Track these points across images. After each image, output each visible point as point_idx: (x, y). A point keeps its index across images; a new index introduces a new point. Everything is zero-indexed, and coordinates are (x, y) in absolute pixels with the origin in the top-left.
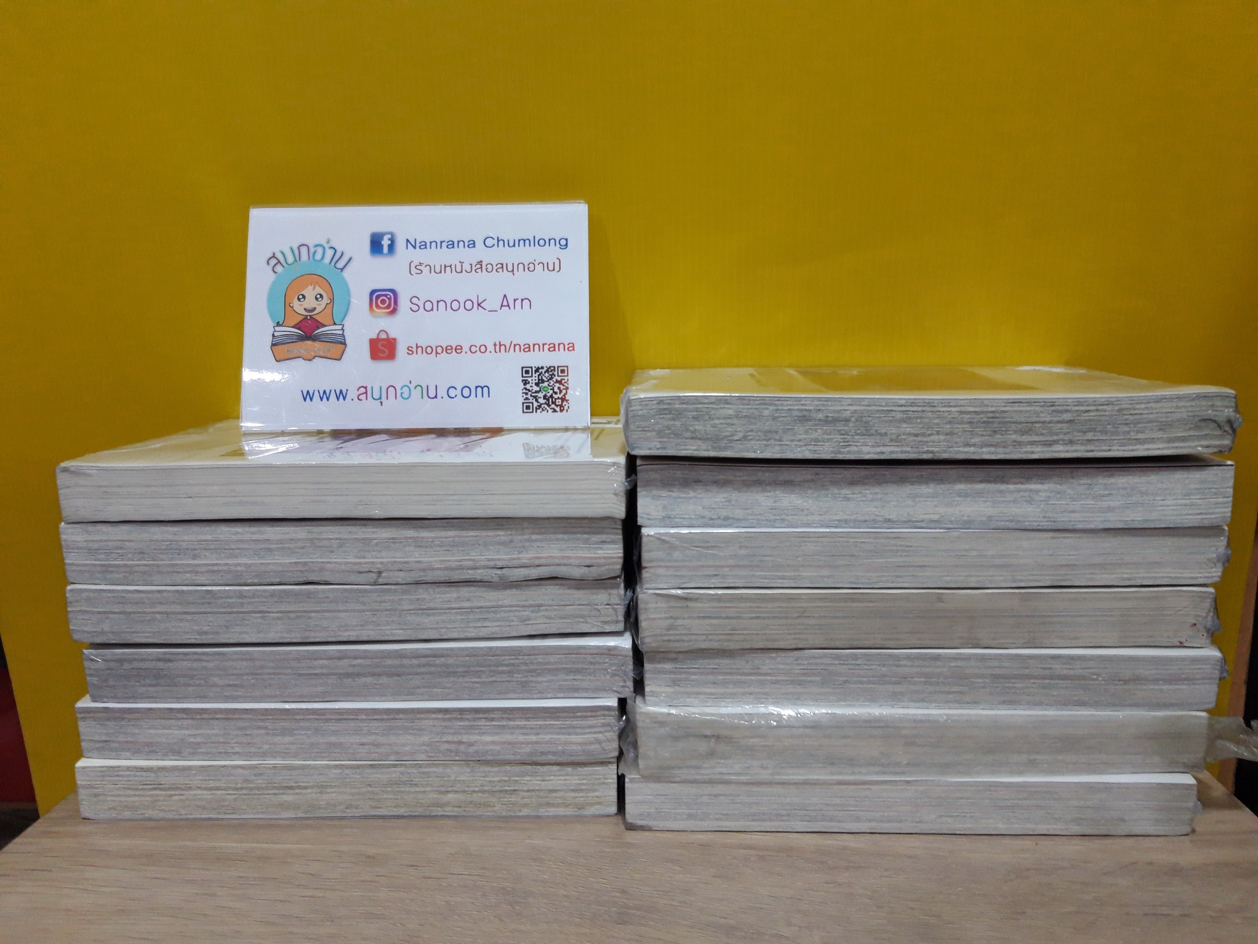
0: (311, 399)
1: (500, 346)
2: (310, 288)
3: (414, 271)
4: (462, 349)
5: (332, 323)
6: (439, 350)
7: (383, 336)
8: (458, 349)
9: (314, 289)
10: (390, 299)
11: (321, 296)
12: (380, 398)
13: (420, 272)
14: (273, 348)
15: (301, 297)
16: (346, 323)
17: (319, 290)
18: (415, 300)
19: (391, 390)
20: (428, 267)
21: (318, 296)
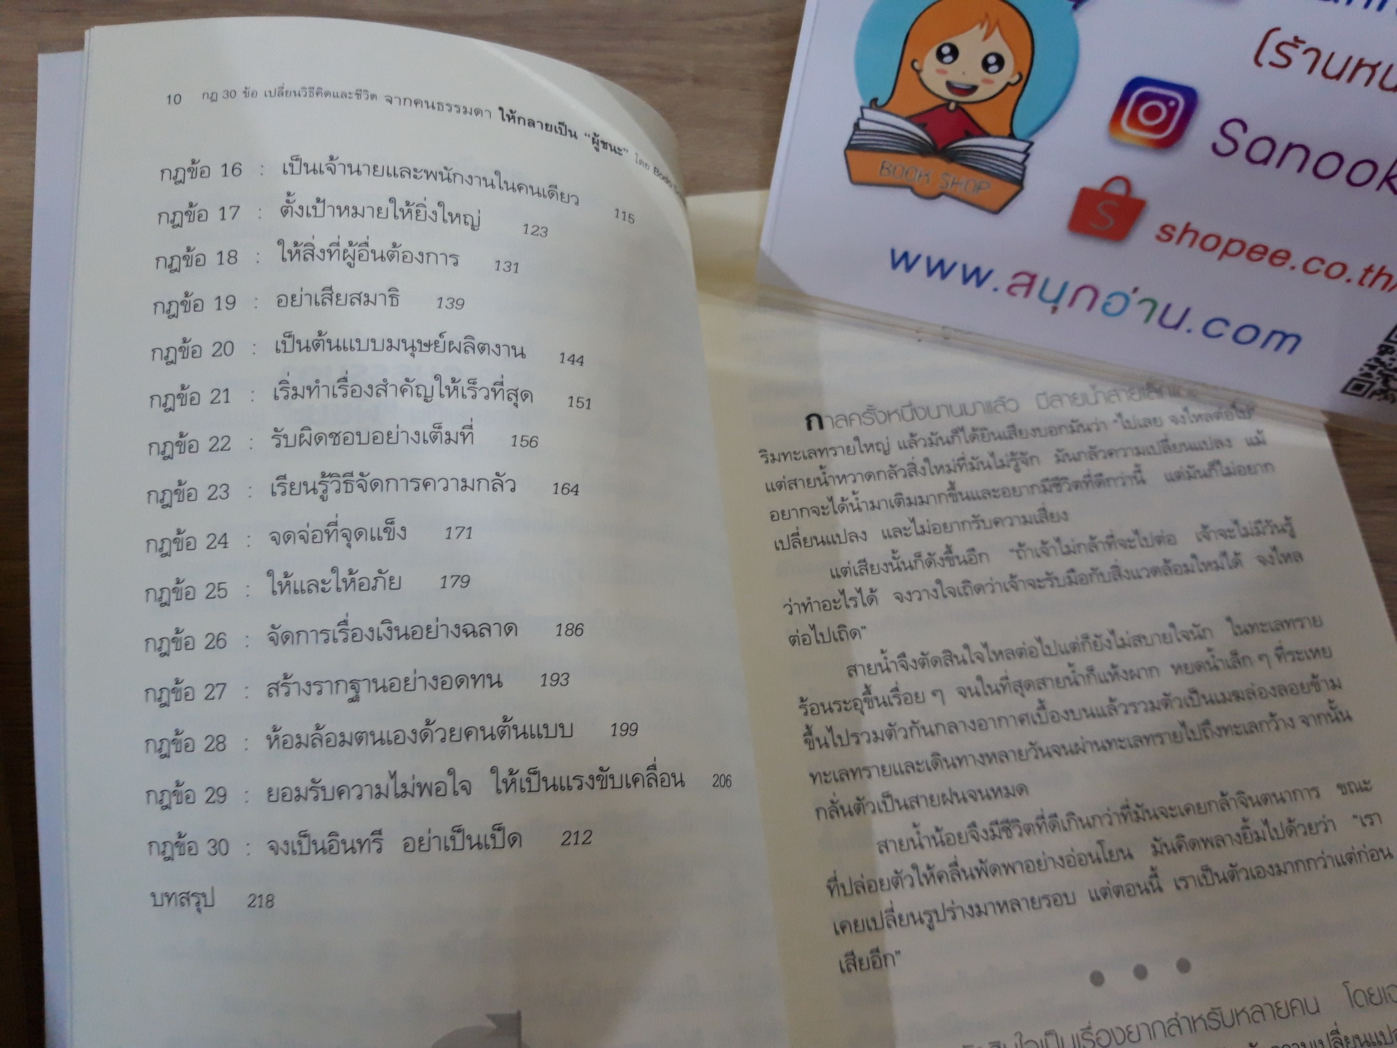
0: (909, 268)
1: (1380, 274)
2: (977, 32)
3: (1269, 54)
4: (1288, 255)
5: (1009, 132)
6: (1235, 248)
7: (1118, 189)
8: (1280, 258)
9: (986, 38)
10: (1172, 111)
11: (1000, 62)
12: (1057, 300)
13: (1283, 61)
14: (848, 152)
15: (946, 50)
16: (1041, 140)
17: (997, 43)
18: (1234, 129)
19: (1087, 295)
20: (1313, 55)
21: (992, 60)
